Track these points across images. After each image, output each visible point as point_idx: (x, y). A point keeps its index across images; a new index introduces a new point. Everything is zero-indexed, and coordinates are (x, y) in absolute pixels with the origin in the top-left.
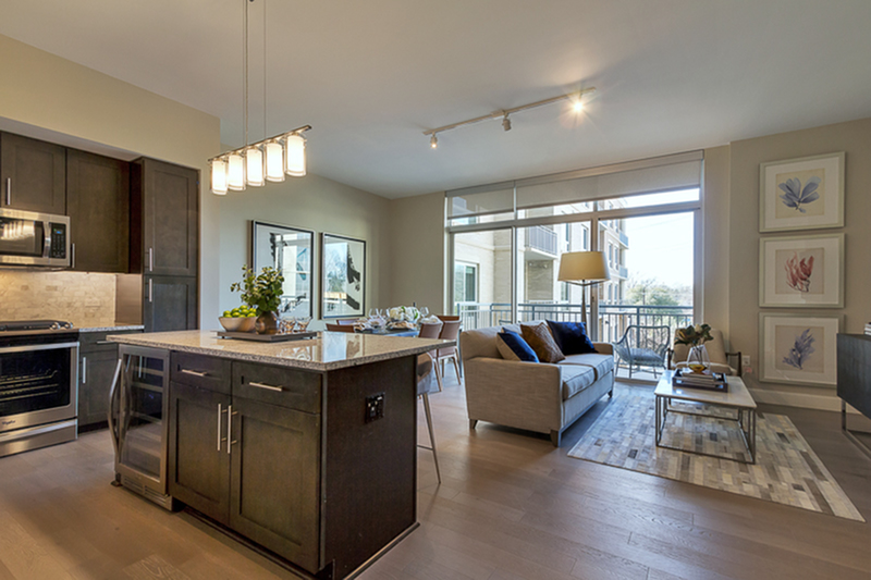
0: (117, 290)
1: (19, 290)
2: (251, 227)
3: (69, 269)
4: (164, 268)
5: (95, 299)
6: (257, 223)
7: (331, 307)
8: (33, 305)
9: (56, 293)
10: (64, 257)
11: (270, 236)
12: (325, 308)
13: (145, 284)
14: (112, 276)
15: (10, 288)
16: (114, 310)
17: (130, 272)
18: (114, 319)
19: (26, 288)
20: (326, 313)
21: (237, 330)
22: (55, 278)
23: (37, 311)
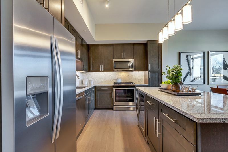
0: (144, 75)
1: (127, 76)
2: (179, 54)
3: (134, 71)
4: (153, 69)
5: (140, 78)
6: (181, 52)
7: (214, 80)
8: (130, 79)
9: (133, 76)
10: (133, 68)
11: (186, 56)
12: (211, 80)
13: (149, 73)
14: (143, 72)
15: (126, 76)
16: (143, 80)
17: (146, 71)
18: (144, 82)
19: (128, 75)
20: (211, 82)
21: (166, 89)
22: (133, 73)
23: (130, 80)
